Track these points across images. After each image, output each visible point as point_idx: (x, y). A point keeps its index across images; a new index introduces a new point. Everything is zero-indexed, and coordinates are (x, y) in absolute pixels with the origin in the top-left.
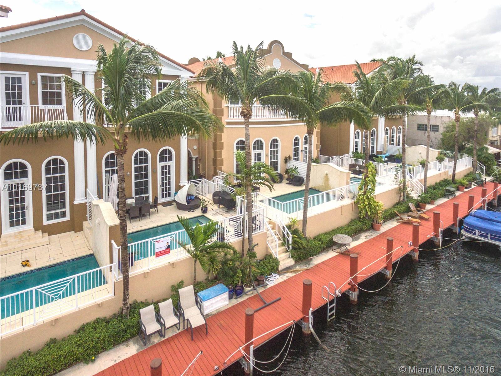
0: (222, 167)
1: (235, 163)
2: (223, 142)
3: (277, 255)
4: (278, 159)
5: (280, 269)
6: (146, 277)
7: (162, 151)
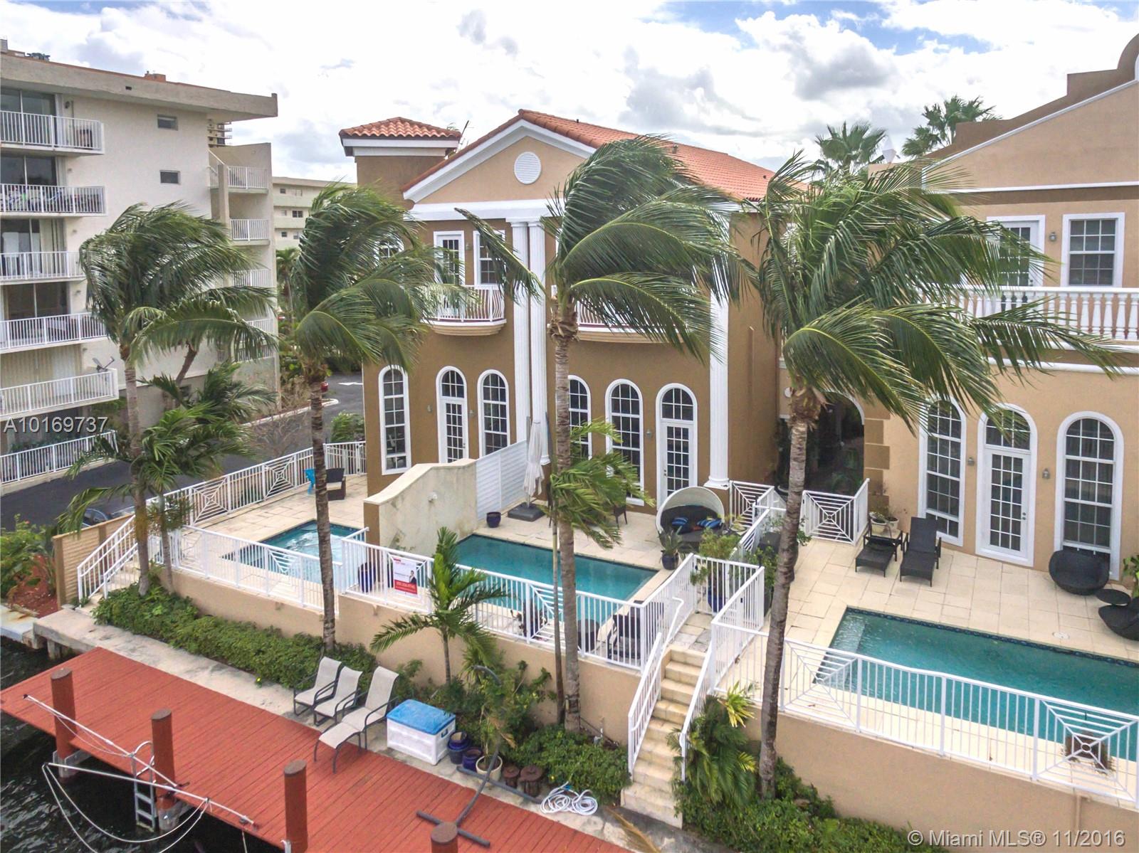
0: (885, 472)
3: (630, 759)
4: (1109, 501)
5: (622, 803)
6: (376, 615)
7: (670, 392)
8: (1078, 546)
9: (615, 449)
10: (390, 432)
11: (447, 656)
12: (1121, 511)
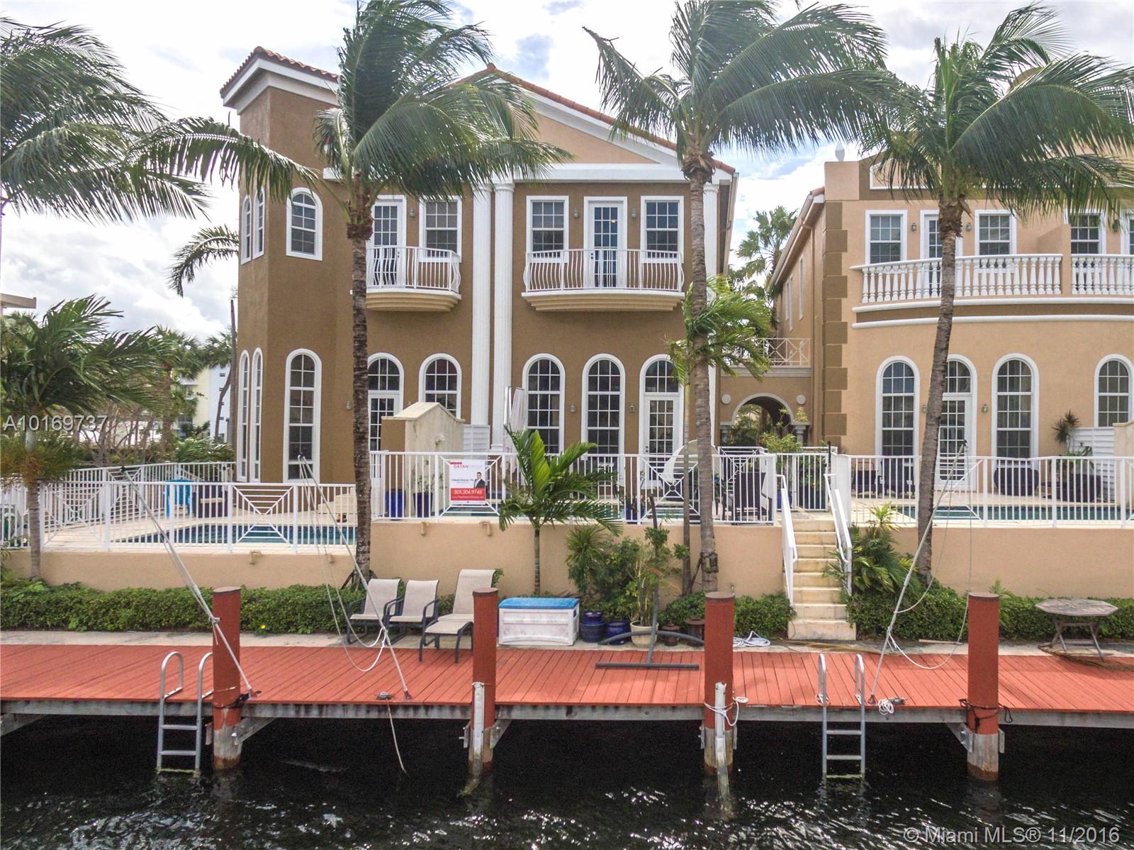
0: (843, 438)
1: (879, 429)
2: (846, 369)
3: (790, 596)
4: (1029, 426)
5: (790, 635)
6: (424, 535)
7: (654, 366)
9: (589, 431)
10: (294, 432)
11: (538, 556)
12: (1038, 431)
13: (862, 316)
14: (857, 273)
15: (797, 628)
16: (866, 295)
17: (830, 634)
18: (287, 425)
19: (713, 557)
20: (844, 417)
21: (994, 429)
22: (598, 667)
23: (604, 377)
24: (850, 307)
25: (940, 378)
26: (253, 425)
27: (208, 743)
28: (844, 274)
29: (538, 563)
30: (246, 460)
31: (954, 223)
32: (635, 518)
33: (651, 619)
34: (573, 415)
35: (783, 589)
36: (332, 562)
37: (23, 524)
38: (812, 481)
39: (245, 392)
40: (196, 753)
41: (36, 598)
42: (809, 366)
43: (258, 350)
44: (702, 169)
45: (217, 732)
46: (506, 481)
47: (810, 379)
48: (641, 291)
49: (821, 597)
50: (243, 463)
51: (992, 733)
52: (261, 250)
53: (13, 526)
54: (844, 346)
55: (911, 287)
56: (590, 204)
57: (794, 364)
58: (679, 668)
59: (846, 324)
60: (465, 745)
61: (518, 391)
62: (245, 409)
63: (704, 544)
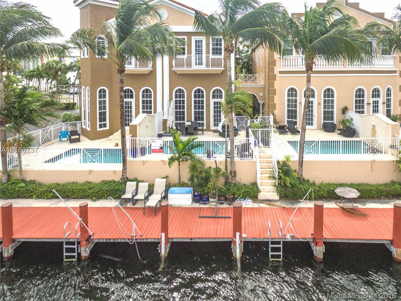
0: (275, 111)
1: (286, 108)
2: (276, 89)
3: (259, 184)
4: (333, 109)
5: (259, 198)
6: (144, 164)
7: (215, 90)
8: (327, 122)
9: (195, 111)
10: (100, 113)
11: (180, 171)
12: (336, 111)
13: (281, 72)
14: (280, 59)
15: (261, 196)
16: (282, 66)
17: (271, 198)
18: (98, 111)
19: (234, 172)
20: (275, 104)
21: (322, 110)
22: (200, 217)
23: (199, 94)
24: (277, 69)
25: (306, 117)
26: (87, 111)
27: (79, 251)
28: (275, 59)
29: (180, 173)
30: (85, 121)
31: (310, 68)
32: (210, 158)
33: (216, 196)
34: (189, 106)
35: (256, 181)
36: (115, 173)
37: (16, 160)
38: (265, 137)
39: (84, 99)
40: (75, 254)
41: (22, 188)
42: (264, 84)
43: (88, 88)
44: (230, 50)
45: (82, 248)
46: (169, 147)
47: (264, 88)
48: (210, 68)
49: (268, 184)
50: (84, 122)
51: (321, 246)
52: (88, 55)
53: (13, 161)
54: (275, 81)
55: (296, 64)
56: (194, 39)
57: (259, 83)
58: (225, 218)
59: (276, 74)
60: (159, 252)
61: (172, 102)
62: (84, 105)
63: (232, 168)
